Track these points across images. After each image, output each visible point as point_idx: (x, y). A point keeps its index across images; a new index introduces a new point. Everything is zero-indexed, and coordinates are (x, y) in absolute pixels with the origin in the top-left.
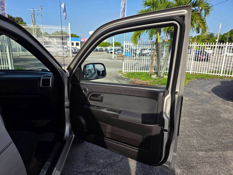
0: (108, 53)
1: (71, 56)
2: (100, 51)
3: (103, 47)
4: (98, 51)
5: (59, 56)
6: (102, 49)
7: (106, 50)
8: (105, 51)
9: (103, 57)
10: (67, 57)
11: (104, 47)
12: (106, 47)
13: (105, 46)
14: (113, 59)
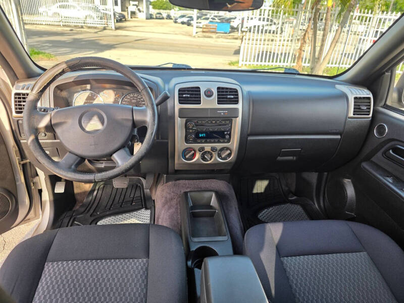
0: (176, 22)
1: (113, 28)
2: (157, 18)
3: (162, 11)
4: (154, 18)
5: (89, 27)
6: (160, 14)
7: (169, 17)
8: (167, 19)
9: (174, 31)
10: (105, 29)
11: (165, 11)
12: (168, 11)
13: (167, 7)
14: (194, 37)
